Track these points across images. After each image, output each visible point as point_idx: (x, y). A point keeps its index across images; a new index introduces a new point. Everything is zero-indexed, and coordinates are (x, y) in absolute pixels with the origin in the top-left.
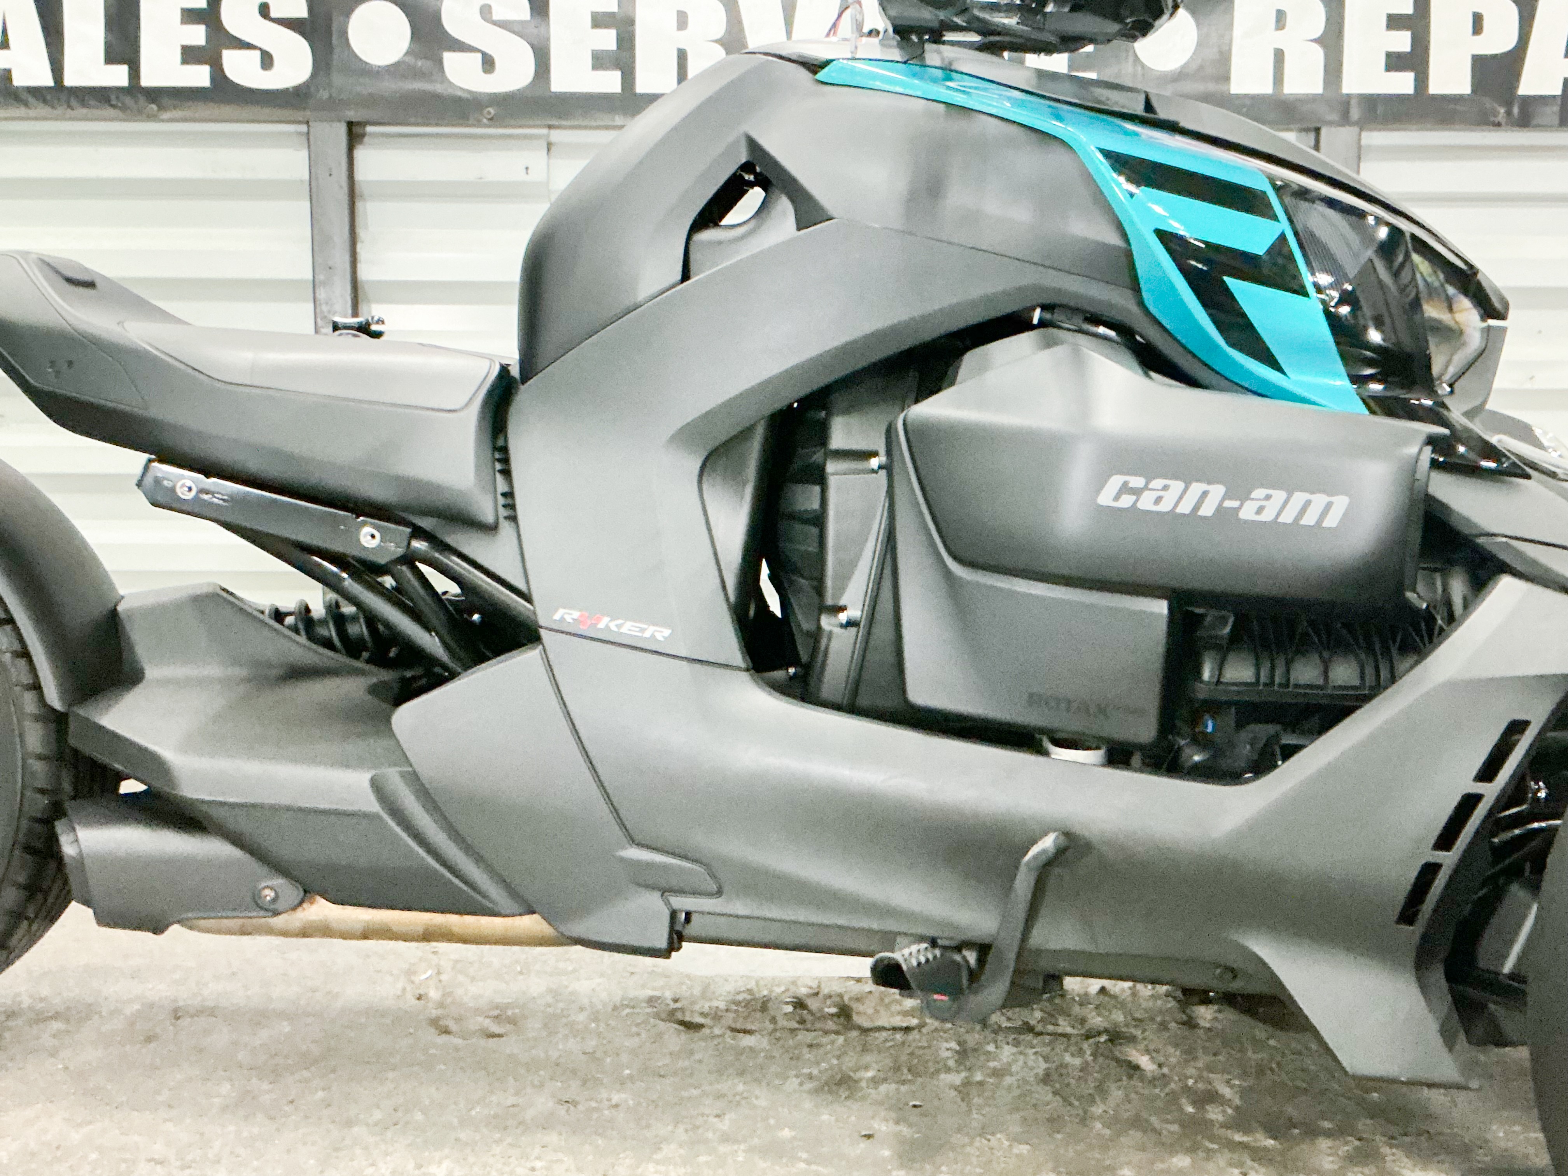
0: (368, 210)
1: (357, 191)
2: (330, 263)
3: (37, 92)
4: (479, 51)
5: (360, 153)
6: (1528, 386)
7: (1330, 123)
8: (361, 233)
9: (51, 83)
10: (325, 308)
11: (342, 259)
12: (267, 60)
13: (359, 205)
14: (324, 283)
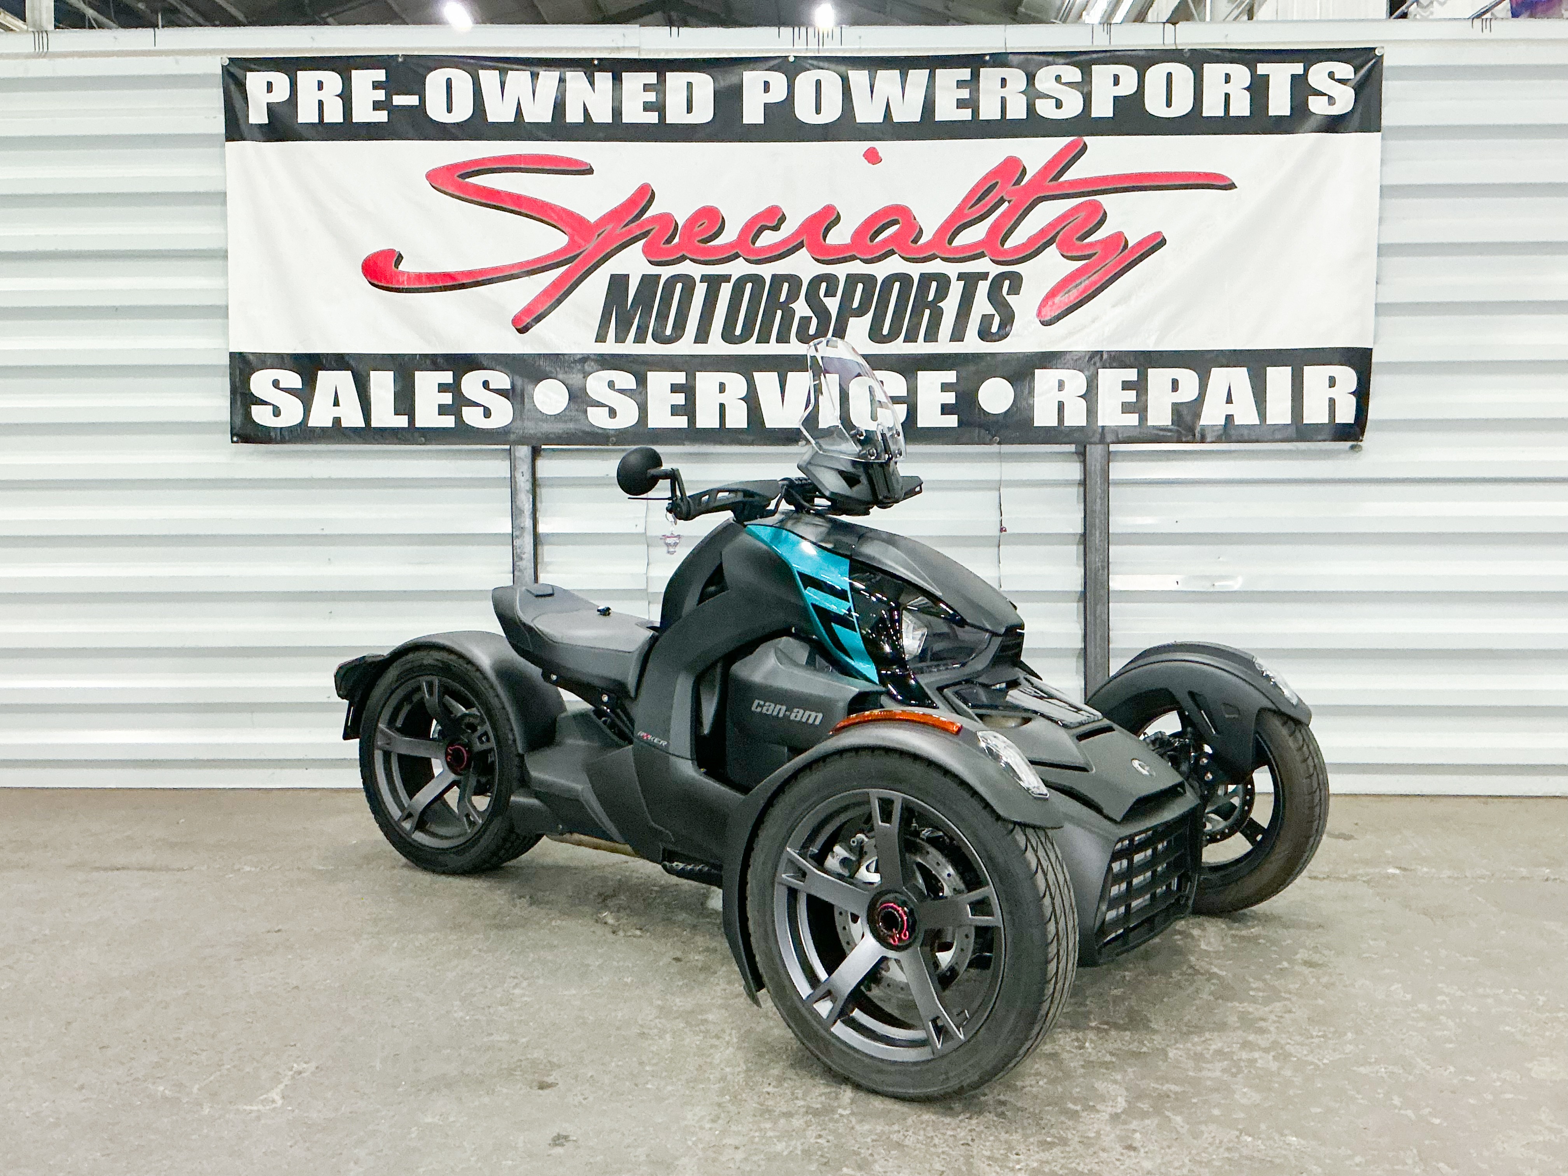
0: (543, 492)
1: (537, 483)
2: (522, 525)
3: (355, 430)
4: (606, 406)
5: (540, 463)
6: (1211, 590)
7: (1091, 443)
8: (539, 505)
9: (364, 426)
10: (518, 551)
11: (528, 523)
12: (487, 413)
13: (538, 491)
14: (517, 537)
